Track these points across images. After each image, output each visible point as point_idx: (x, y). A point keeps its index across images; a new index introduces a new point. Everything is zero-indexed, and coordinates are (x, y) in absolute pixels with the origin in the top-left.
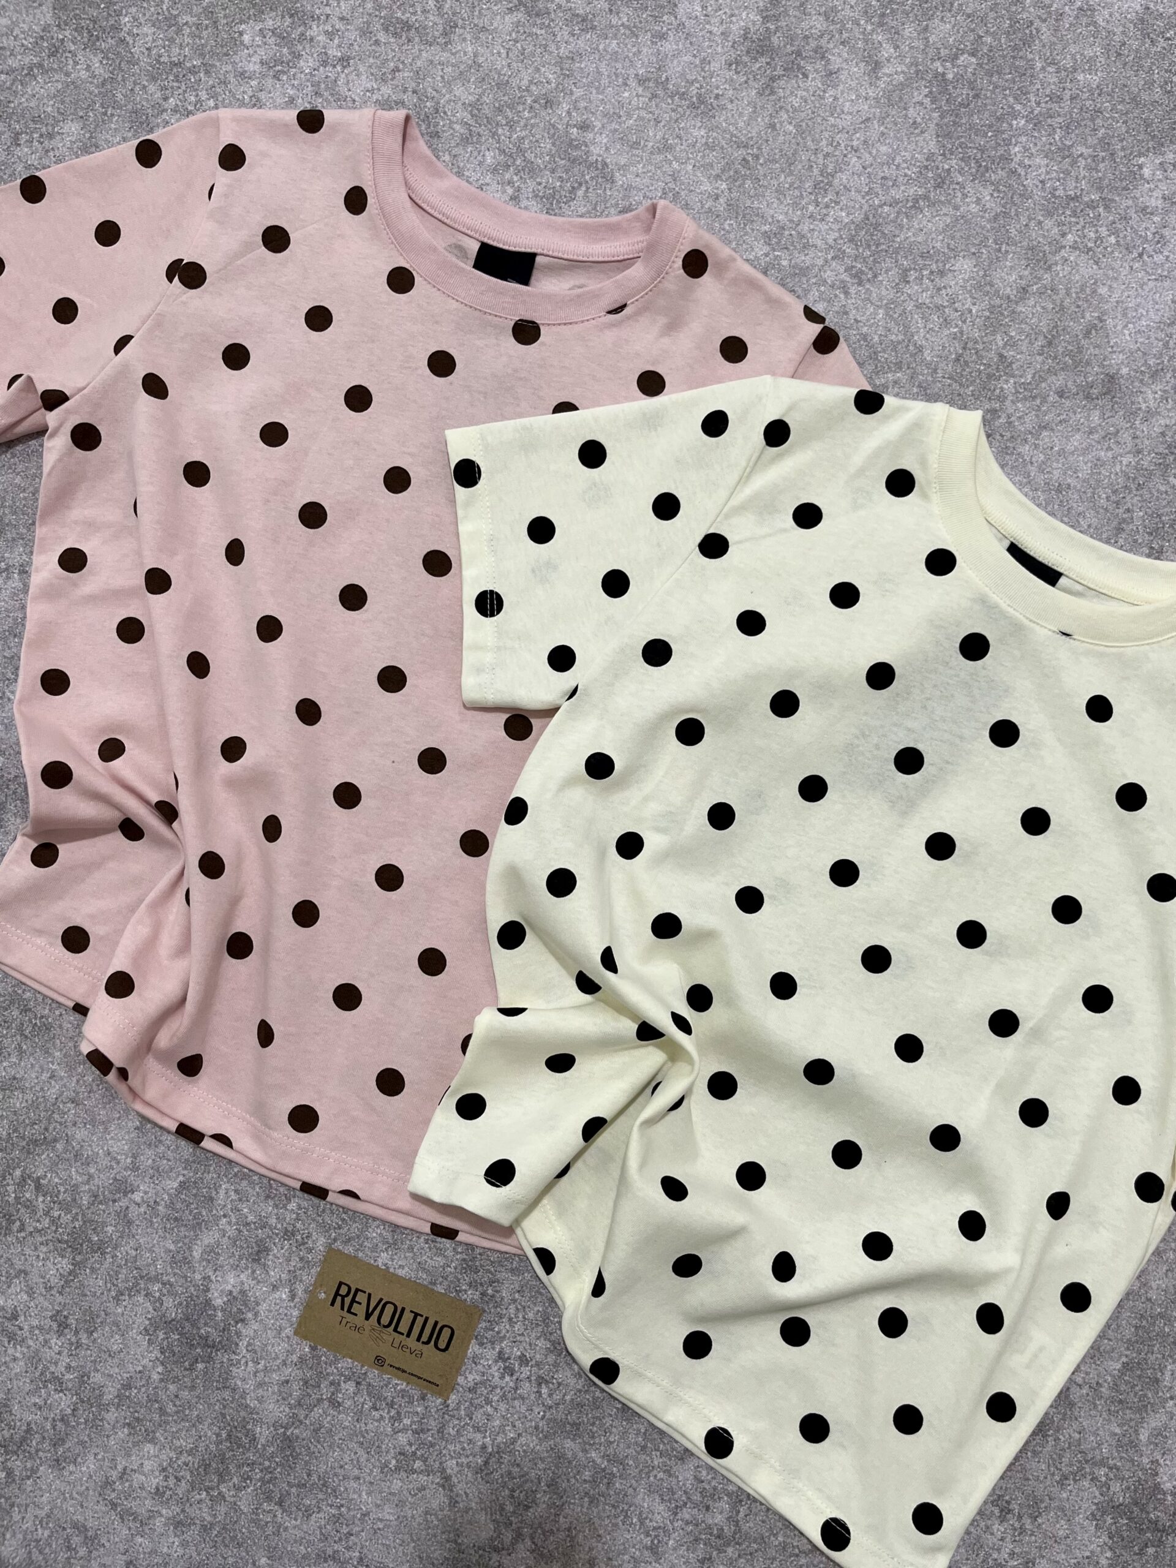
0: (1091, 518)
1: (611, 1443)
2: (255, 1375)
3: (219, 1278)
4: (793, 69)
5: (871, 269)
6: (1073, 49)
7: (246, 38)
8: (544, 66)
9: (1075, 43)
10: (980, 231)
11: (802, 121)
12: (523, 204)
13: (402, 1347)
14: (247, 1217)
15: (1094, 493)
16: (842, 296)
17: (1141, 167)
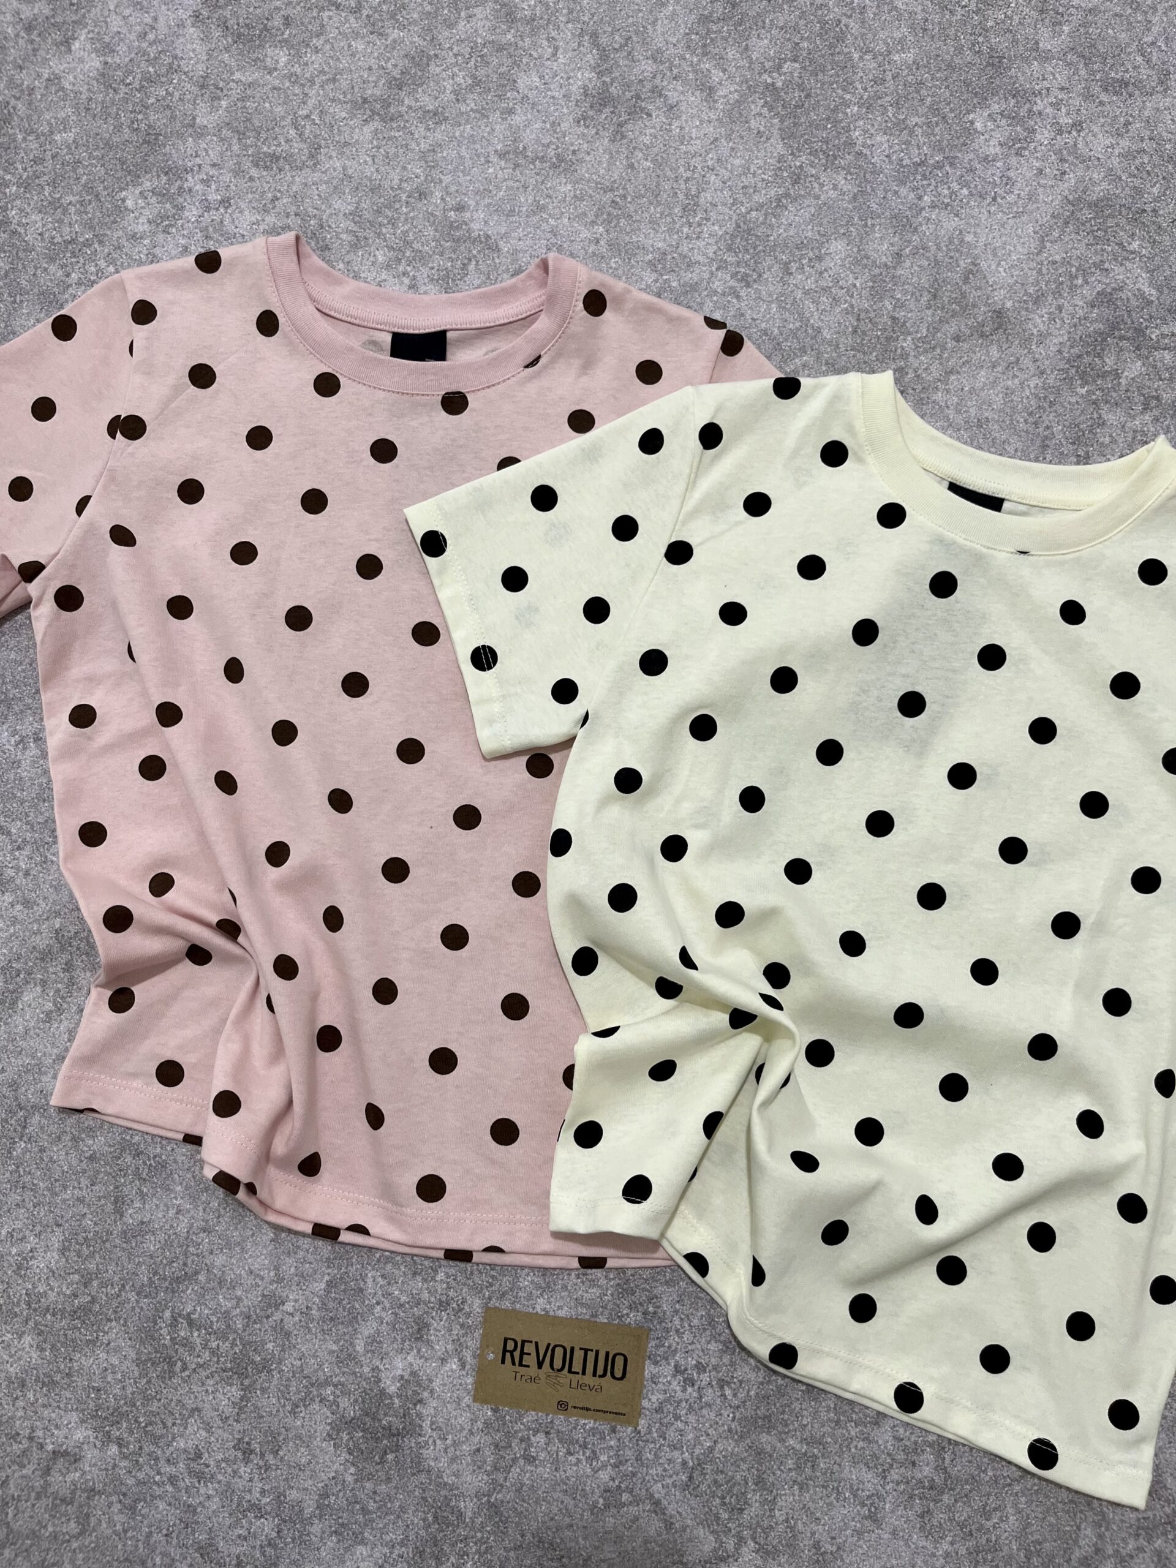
0: (1016, 443)
1: (805, 1426)
2: (446, 1451)
3: (387, 1366)
4: (636, 111)
5: (754, 270)
6: (882, 35)
7: (130, 203)
8: (409, 163)
9: (883, 29)
10: (844, 213)
11: (657, 155)
12: (423, 289)
13: (580, 1386)
14: (399, 1299)
15: (1012, 420)
16: (735, 301)
17: (972, 123)
